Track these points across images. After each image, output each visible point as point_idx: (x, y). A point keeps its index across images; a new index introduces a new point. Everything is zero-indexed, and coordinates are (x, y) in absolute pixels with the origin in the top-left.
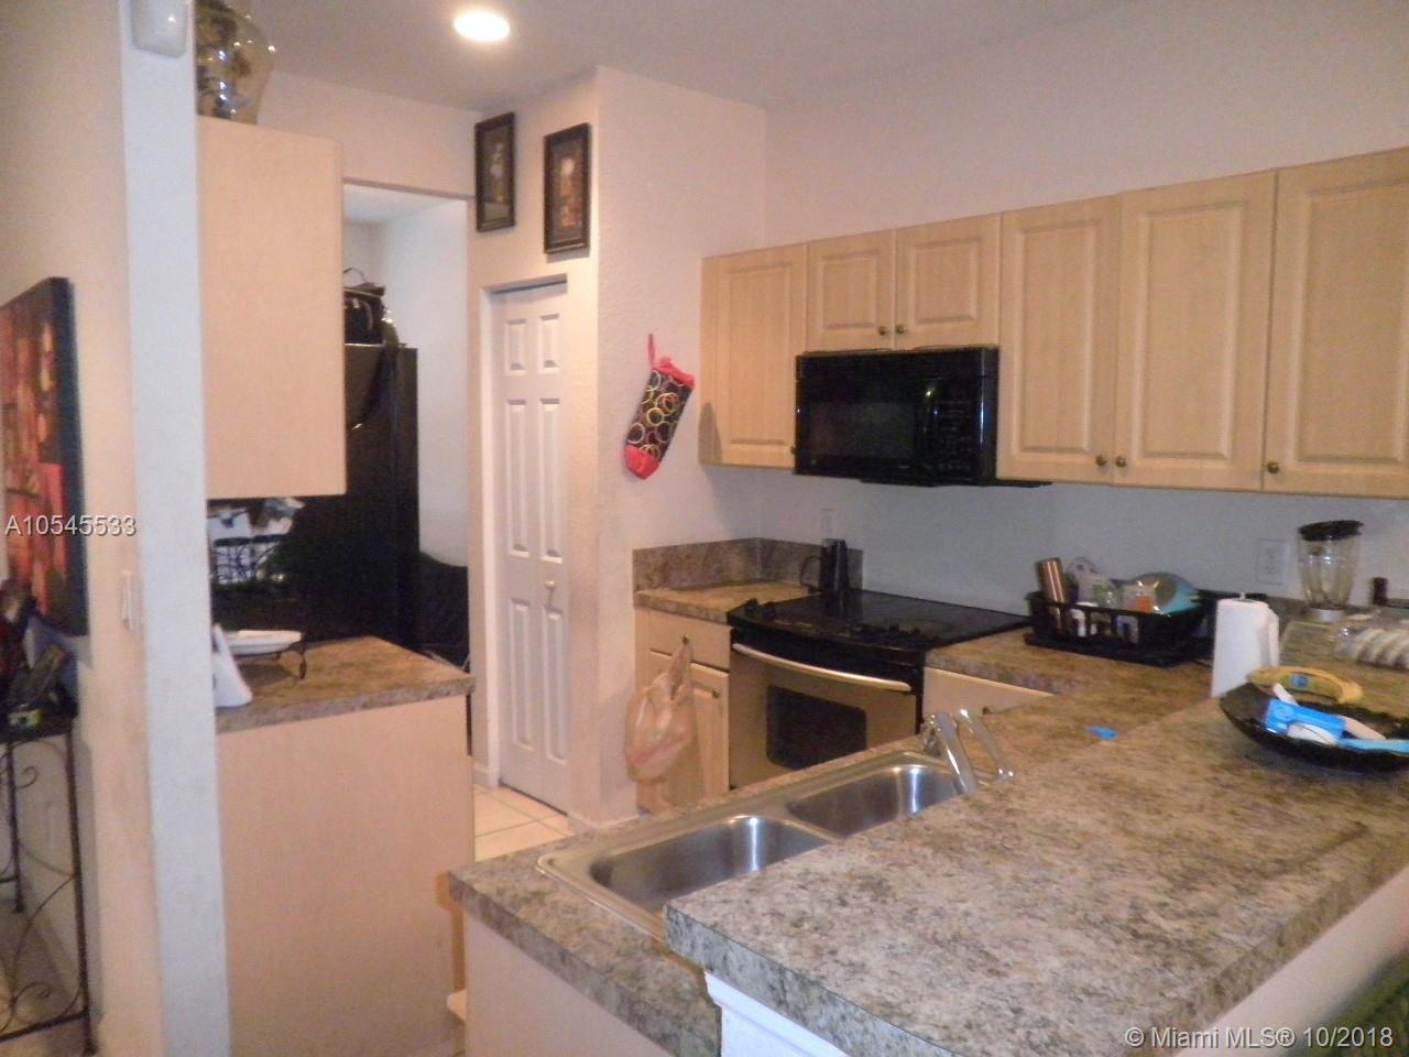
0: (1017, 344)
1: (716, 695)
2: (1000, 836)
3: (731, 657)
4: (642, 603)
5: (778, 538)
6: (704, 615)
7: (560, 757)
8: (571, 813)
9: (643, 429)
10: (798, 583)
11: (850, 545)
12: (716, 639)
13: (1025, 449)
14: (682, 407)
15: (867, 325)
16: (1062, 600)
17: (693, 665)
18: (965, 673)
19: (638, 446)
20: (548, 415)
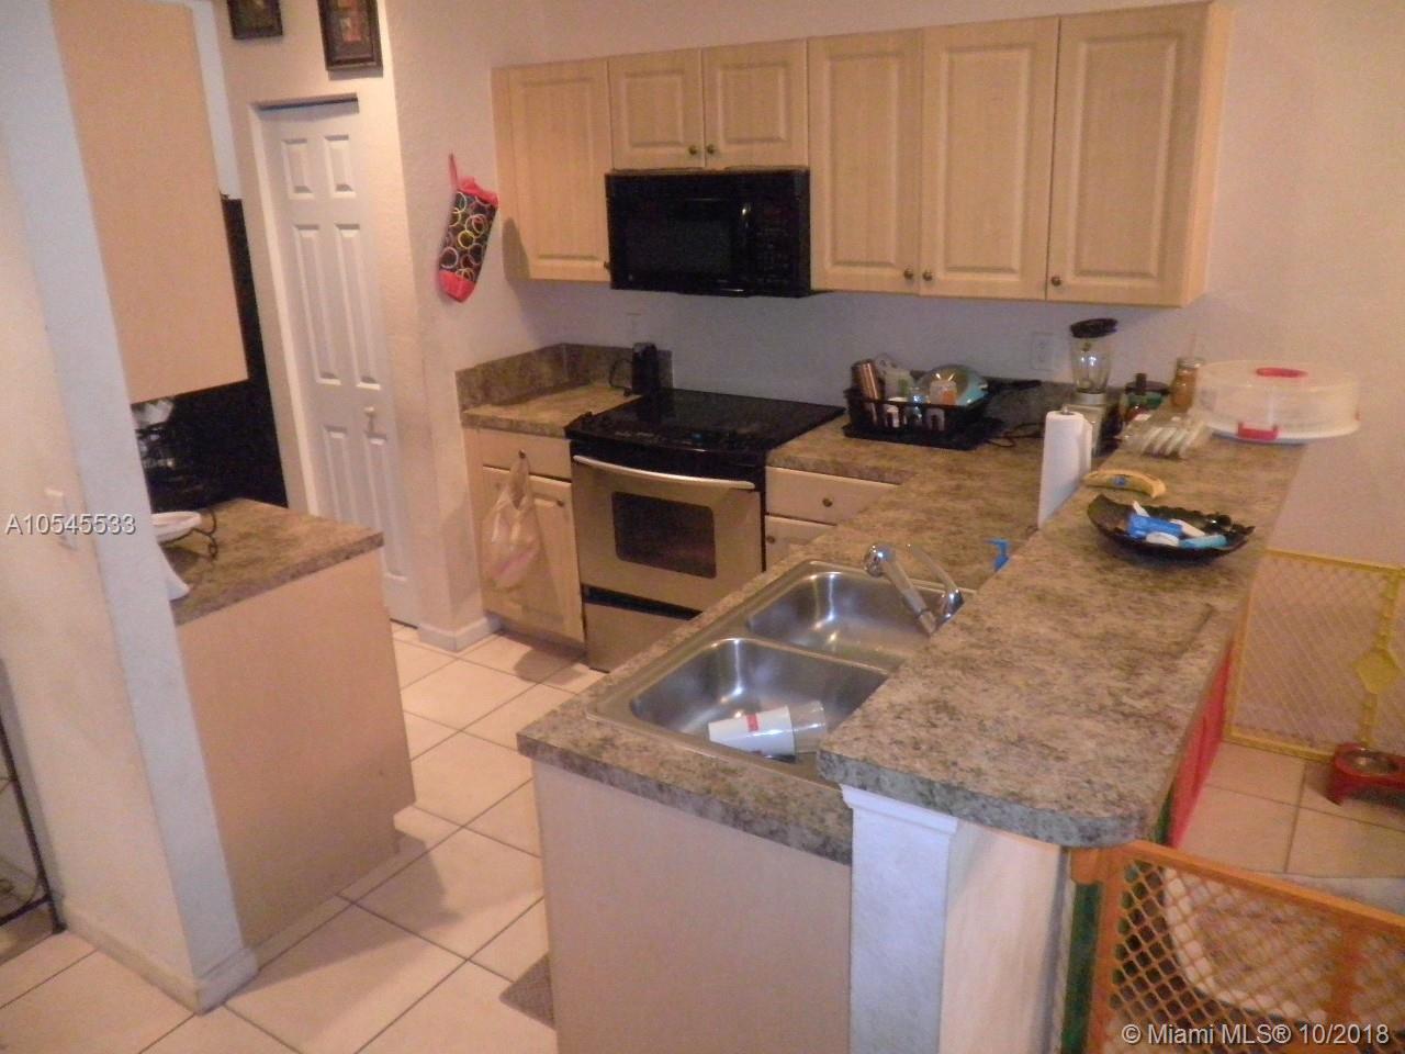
0: (827, 167)
1: (560, 504)
2: (996, 652)
3: (572, 467)
4: (470, 422)
5: (581, 342)
6: (539, 430)
7: (398, 573)
8: (421, 625)
9: (457, 254)
10: (609, 386)
11: (659, 347)
12: (557, 452)
13: (836, 263)
14: (490, 226)
15: (676, 144)
16: (876, 397)
17: (533, 478)
18: (804, 470)
19: (453, 270)
20: (347, 242)
